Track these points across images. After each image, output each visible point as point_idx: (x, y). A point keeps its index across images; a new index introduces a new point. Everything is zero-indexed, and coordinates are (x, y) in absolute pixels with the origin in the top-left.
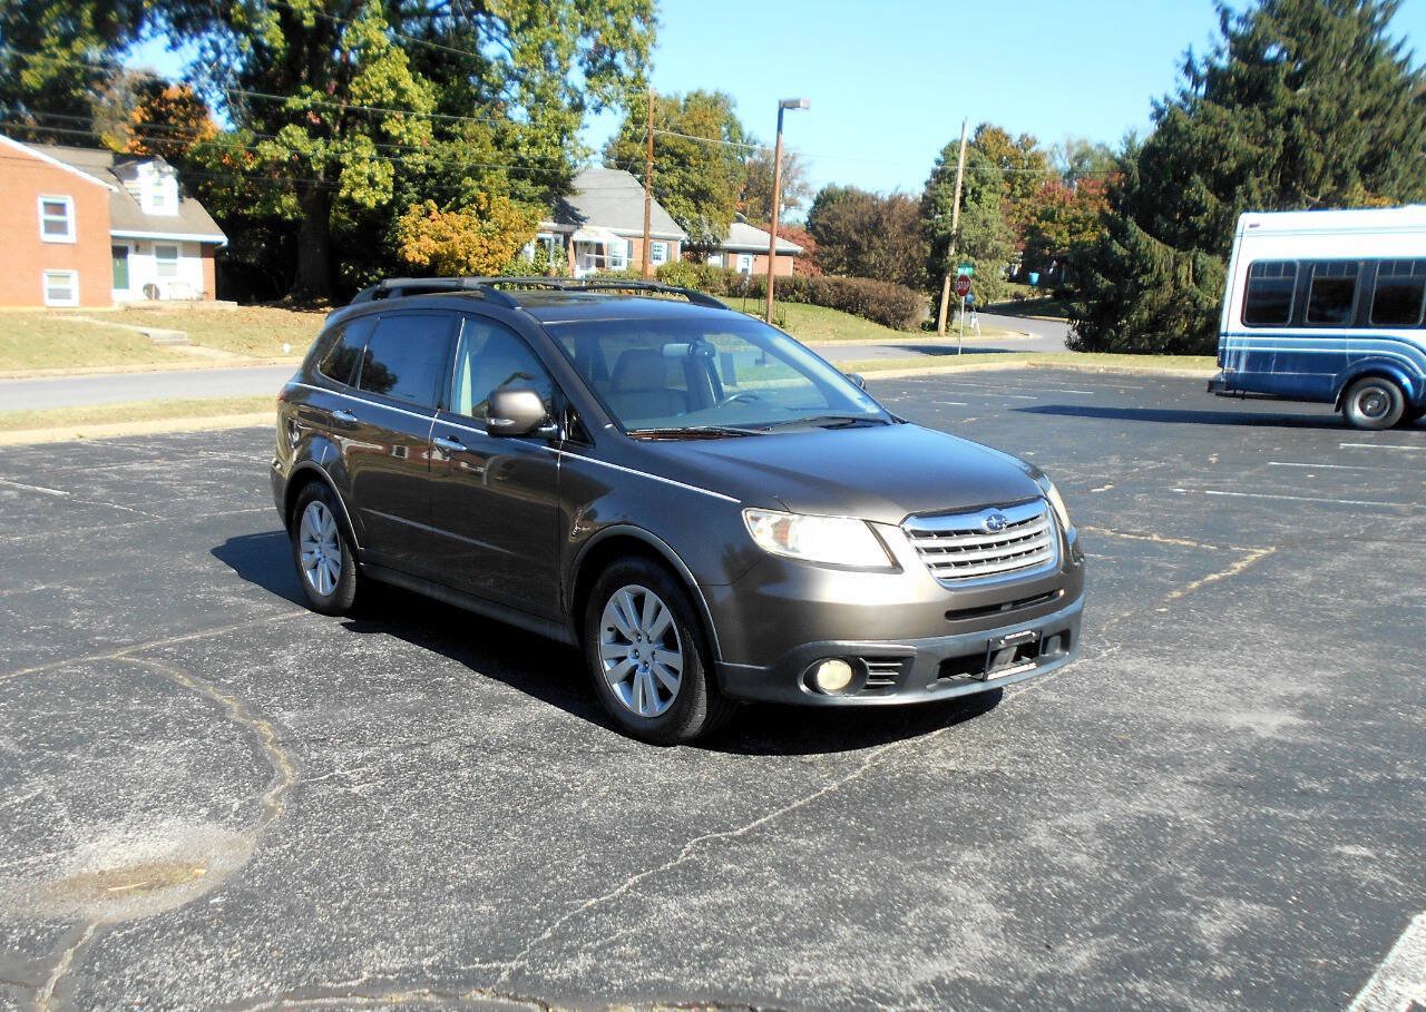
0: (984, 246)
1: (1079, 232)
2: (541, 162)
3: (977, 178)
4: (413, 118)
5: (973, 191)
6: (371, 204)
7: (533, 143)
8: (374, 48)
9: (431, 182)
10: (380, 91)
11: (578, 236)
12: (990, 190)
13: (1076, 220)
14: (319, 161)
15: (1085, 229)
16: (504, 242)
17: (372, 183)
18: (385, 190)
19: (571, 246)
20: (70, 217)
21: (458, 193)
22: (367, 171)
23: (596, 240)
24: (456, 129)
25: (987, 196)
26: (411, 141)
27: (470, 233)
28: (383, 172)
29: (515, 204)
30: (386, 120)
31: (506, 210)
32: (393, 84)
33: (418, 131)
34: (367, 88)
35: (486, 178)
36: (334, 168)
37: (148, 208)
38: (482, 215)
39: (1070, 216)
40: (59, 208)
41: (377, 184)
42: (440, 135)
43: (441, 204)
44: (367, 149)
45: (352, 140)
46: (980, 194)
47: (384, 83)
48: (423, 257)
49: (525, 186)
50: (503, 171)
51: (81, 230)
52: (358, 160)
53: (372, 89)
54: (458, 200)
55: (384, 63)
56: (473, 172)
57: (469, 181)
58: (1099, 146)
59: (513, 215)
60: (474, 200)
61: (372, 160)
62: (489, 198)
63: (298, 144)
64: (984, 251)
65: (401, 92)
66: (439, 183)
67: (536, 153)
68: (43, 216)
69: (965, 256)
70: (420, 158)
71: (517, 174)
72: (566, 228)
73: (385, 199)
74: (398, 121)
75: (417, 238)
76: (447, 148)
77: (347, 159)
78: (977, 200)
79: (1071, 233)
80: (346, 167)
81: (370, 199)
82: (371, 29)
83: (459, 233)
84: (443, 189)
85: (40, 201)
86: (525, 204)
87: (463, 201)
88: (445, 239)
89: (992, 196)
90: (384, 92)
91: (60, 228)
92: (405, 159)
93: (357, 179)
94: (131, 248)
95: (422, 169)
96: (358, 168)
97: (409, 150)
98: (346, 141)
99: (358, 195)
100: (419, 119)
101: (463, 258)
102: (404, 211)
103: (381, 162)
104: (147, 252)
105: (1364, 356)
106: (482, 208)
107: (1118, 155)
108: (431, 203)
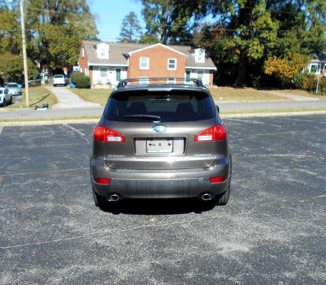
2: (312, 42)
4: (271, 32)
6: (256, 57)
7: (309, 36)
8: (261, 12)
9: (276, 51)
10: (261, 25)
14: (243, 46)
16: (296, 68)
17: (257, 51)
18: (261, 53)
19: (324, 67)
20: (175, 64)
21: (283, 54)
22: (256, 48)
24: (285, 34)
26: (270, 39)
27: (285, 65)
28: (261, 49)
29: (302, 56)
30: (263, 33)
31: (298, 57)
32: (265, 22)
33: (273, 36)
34: (258, 24)
35: (292, 48)
36: (247, 47)
37: (197, 61)
38: (290, 59)
40: (173, 62)
41: (259, 52)
42: (280, 36)
43: (278, 56)
44: (256, 42)
45: (253, 39)
47: (262, 22)
48: (270, 72)
49: (306, 50)
50: (298, 46)
51: (178, 67)
52: (253, 45)
53: (259, 24)
54: (283, 55)
55: (263, 17)
56: (289, 47)
57: (287, 49)
59: (300, 59)
60: (288, 55)
61: (258, 45)
62: (292, 54)
63: (238, 41)
65: (268, 25)
66: (279, 50)
67: (310, 39)
68: (169, 63)
70: (272, 44)
71: (304, 46)
72: (323, 62)
73: (260, 56)
74: (266, 33)
75: (269, 67)
76: (282, 40)
77: (250, 45)
80: (250, 47)
81: (255, 56)
82: (261, 8)
83: (281, 65)
84: (279, 52)
85: (168, 60)
86: (305, 55)
87: (285, 55)
88: (277, 67)
90: (263, 25)
91: (172, 66)
92: (268, 44)
93: (252, 51)
94: (191, 71)
95: (273, 47)
96: (253, 47)
97: (269, 41)
98: (251, 40)
99: (252, 55)
100: (273, 32)
101: (282, 72)
102: (267, 59)
103: (260, 45)
104: (195, 72)
106: (290, 57)
108: (275, 57)
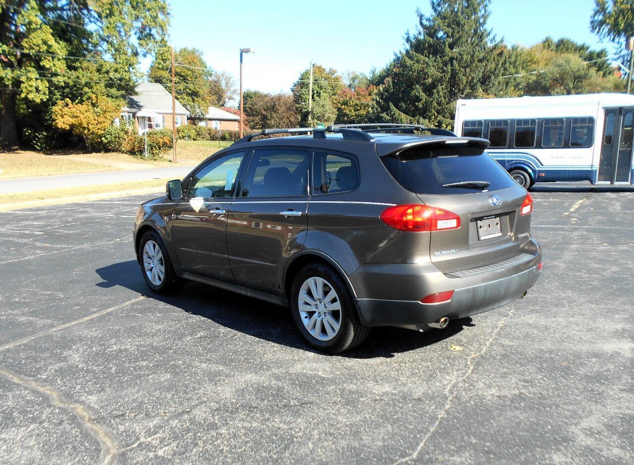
0: (323, 116)
1: (358, 110)
2: (121, 80)
3: (318, 86)
4: (56, 59)
5: (317, 92)
6: (38, 101)
7: (116, 71)
8: (34, 25)
9: (67, 90)
10: (38, 46)
11: (139, 114)
12: (324, 92)
13: (357, 105)
14: (9, 79)
15: (361, 109)
16: (105, 118)
17: (38, 90)
18: (44, 94)
19: (136, 119)
21: (81, 95)
22: (34, 83)
23: (147, 115)
24: (77, 64)
25: (323, 94)
26: (56, 70)
27: (88, 114)
28: (43, 86)
29: (109, 100)
30: (43, 60)
31: (106, 103)
32: (45, 43)
33: (60, 66)
34: (32, 44)
35: (95, 87)
36: (17, 83)
38: (94, 105)
39: (354, 103)
41: (40, 91)
42: (70, 68)
43: (73, 100)
44: (34, 74)
45: (26, 69)
46: (320, 93)
47: (40, 42)
48: (66, 126)
49: (113, 91)
50: (103, 84)
52: (29, 79)
53: (34, 44)
54: (81, 98)
55: (39, 33)
56: (87, 85)
57: (86, 89)
58: (361, 74)
59: (109, 105)
60: (89, 98)
61: (37, 79)
62: (97, 97)
64: (323, 118)
65: (50, 46)
66: (71, 89)
67: (118, 75)
69: (316, 120)
70: (61, 79)
71: (110, 85)
72: (134, 110)
73: (45, 98)
74: (49, 60)
75: (62, 117)
76: (74, 74)
77: (23, 79)
78: (319, 96)
79: (355, 111)
80: (24, 83)
81: (37, 98)
82: (30, 14)
83: (83, 114)
84: (74, 93)
86: (114, 100)
87: (84, 99)
88: (76, 117)
89: (325, 94)
90: (41, 46)
92: (54, 79)
93: (30, 89)
95: (62, 84)
96: (30, 83)
97: (55, 74)
98: (22, 70)
99: (30, 96)
100: (59, 60)
101: (86, 126)
102: (54, 104)
103: (42, 80)
105: (512, 161)
106: (94, 102)
107: (369, 78)
108: (68, 100)
